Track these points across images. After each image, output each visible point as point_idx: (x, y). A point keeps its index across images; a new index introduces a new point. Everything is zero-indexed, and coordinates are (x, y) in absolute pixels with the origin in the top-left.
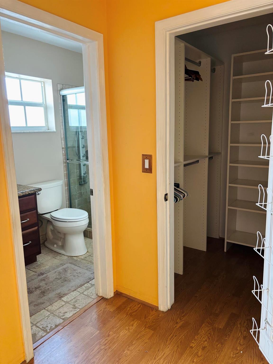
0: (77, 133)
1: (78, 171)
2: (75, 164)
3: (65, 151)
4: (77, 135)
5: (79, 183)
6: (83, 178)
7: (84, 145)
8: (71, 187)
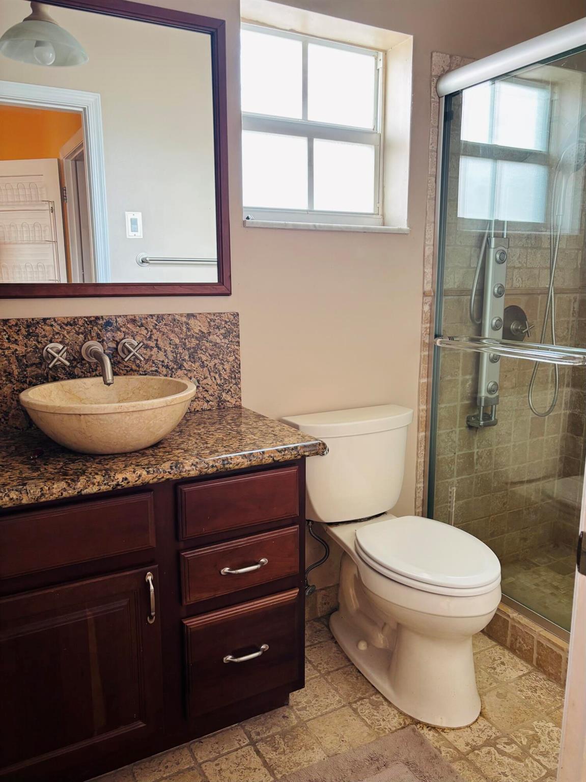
0: (482, 241)
1: (467, 381)
2: (461, 354)
3: (431, 305)
4: (480, 248)
5: (468, 421)
6: (483, 404)
7: (501, 287)
8: (439, 432)
